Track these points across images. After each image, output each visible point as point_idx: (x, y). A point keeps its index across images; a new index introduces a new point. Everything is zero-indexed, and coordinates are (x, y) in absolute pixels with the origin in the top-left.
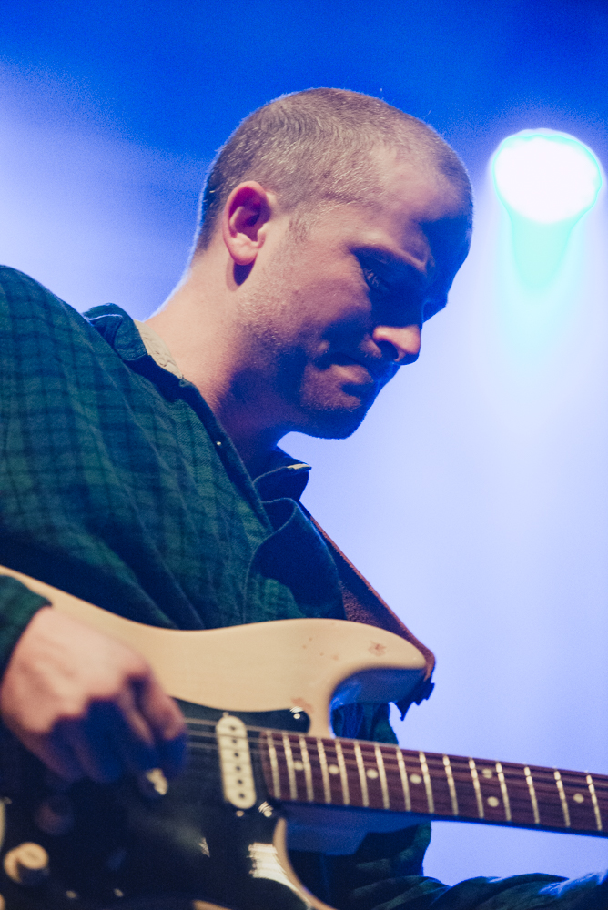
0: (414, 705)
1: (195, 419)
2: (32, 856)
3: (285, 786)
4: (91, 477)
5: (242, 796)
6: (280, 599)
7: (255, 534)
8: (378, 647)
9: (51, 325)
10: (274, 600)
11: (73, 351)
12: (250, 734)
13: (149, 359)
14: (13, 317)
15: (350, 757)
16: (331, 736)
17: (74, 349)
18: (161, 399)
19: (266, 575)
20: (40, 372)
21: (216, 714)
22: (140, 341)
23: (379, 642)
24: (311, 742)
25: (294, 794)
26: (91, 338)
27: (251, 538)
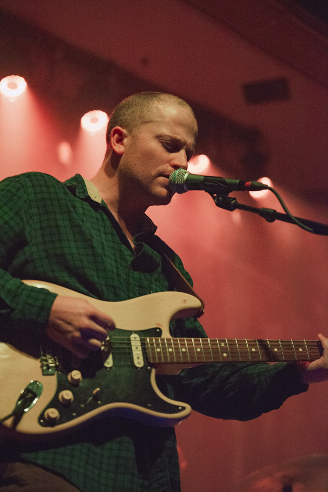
0: (198, 318)
1: (105, 217)
2: (67, 394)
3: (154, 358)
4: (66, 251)
5: (139, 363)
6: (139, 279)
7: (129, 256)
8: (184, 301)
9: (49, 193)
10: (137, 280)
11: (59, 200)
12: (141, 340)
13: (89, 197)
14: (35, 193)
15: (176, 344)
16: (169, 336)
17: (58, 200)
18: (93, 211)
19: (135, 270)
20: (46, 213)
21: (130, 332)
22: (86, 190)
23: (185, 299)
24: (163, 340)
25: (157, 360)
26: (65, 194)
27: (128, 258)
